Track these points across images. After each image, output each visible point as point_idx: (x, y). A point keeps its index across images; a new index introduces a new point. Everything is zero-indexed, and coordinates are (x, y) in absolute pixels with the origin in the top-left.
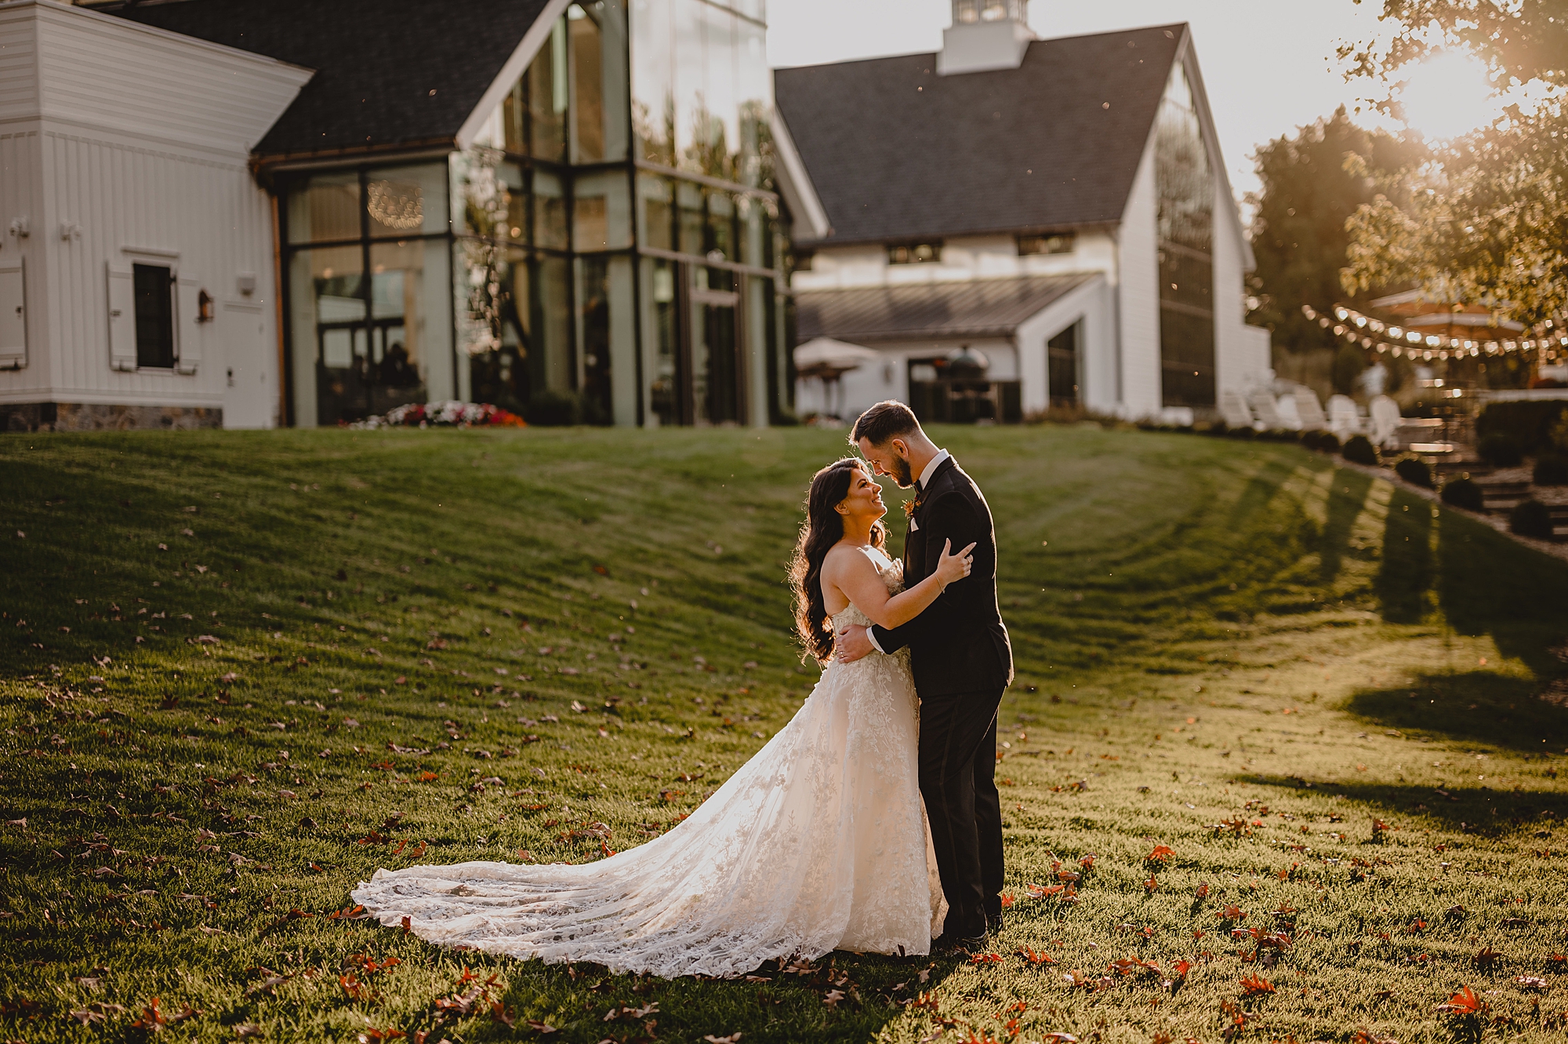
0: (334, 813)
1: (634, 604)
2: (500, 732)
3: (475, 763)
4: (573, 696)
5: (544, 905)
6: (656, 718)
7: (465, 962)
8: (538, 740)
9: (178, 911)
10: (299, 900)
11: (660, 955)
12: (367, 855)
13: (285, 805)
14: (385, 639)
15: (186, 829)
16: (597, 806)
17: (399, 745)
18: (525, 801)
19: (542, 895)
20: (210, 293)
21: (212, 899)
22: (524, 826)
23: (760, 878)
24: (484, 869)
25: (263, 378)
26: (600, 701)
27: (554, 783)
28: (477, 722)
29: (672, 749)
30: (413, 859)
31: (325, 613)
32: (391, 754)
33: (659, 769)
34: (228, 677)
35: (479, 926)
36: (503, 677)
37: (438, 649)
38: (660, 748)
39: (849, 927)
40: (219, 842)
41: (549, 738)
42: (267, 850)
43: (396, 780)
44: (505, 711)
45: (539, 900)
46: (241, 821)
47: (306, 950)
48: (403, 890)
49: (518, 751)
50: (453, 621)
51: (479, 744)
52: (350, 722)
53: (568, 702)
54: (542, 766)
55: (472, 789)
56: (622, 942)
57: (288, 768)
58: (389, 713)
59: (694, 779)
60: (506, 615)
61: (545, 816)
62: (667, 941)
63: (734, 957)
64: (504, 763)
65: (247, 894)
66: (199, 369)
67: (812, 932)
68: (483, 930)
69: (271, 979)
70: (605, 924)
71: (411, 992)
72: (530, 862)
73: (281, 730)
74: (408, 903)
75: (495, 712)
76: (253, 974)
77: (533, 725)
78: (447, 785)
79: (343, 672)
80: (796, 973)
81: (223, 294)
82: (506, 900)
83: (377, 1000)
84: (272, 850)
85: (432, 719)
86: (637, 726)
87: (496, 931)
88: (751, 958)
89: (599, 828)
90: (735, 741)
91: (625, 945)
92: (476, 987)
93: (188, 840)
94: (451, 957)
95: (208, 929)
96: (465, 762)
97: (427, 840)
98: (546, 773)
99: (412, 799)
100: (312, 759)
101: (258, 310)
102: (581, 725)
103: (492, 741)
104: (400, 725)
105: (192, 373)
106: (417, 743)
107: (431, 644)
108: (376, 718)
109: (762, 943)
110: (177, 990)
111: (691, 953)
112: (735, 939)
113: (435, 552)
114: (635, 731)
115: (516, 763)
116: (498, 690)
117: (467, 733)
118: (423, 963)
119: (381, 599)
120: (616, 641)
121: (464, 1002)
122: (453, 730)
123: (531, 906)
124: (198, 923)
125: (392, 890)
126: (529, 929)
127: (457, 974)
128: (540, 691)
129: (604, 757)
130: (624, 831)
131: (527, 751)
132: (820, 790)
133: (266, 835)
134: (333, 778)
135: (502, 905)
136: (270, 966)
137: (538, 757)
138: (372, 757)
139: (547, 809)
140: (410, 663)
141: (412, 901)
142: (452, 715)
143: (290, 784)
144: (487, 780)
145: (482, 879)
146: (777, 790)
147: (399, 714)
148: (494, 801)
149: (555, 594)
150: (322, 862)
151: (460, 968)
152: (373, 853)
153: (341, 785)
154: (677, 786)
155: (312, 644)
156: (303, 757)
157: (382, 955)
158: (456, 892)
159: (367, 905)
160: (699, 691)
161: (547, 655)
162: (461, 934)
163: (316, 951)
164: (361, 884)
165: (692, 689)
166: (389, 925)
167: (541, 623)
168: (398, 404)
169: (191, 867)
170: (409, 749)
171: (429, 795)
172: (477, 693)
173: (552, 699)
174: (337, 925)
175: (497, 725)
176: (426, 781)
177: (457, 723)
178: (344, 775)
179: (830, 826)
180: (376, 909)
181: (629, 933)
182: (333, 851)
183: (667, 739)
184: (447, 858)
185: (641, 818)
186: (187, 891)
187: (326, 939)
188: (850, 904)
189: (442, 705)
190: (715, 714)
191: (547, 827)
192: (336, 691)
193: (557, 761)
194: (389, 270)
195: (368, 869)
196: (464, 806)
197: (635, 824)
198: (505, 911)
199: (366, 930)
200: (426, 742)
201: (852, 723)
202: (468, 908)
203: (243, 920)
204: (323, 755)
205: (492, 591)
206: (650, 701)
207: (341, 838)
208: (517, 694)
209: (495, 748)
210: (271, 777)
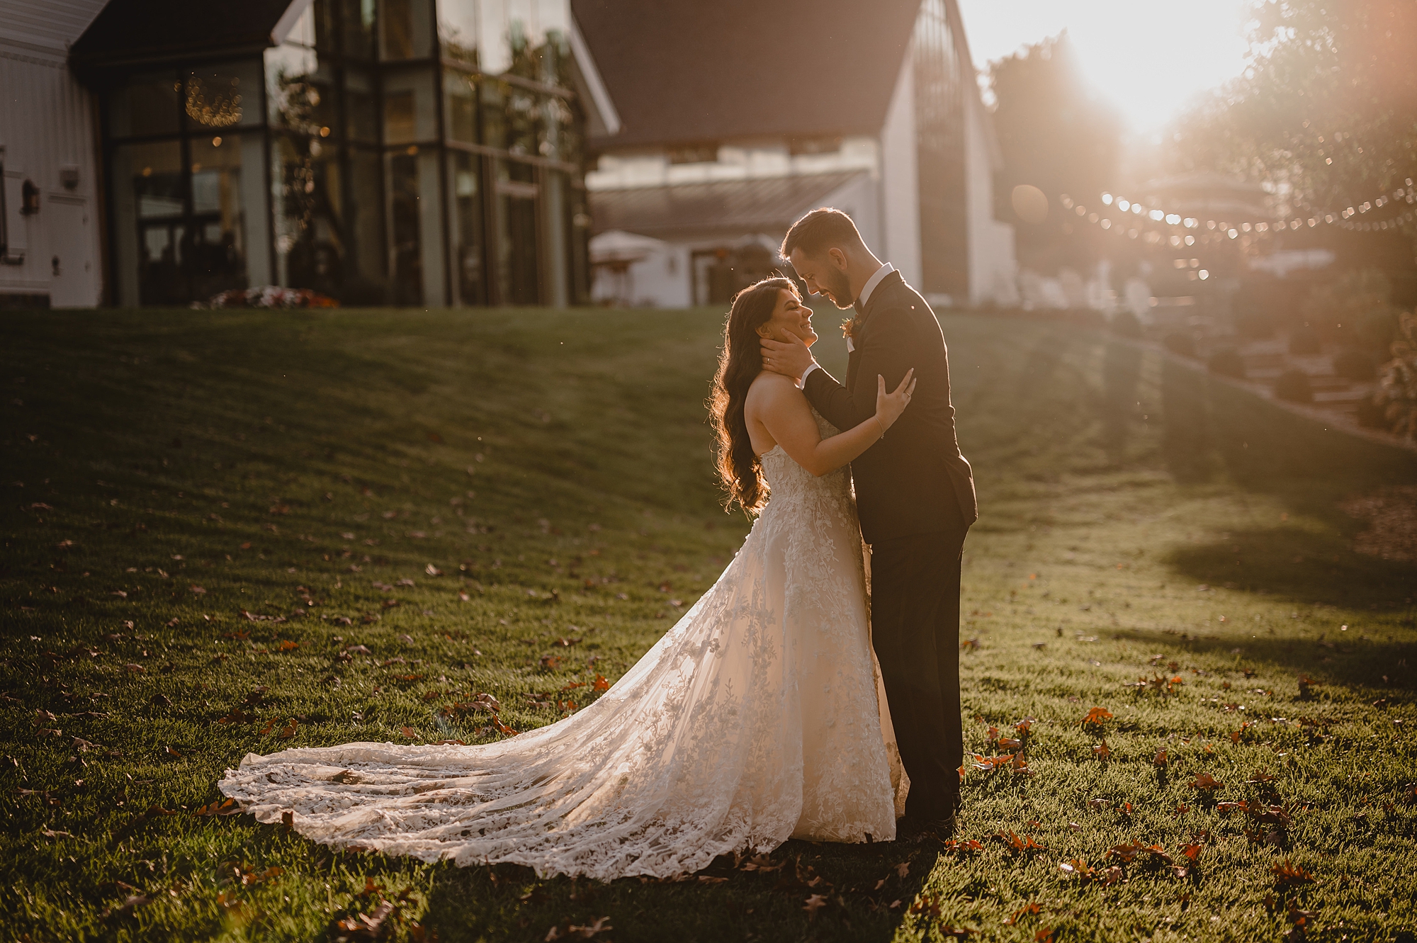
0: (189, 689)
1: (471, 470)
2: (357, 598)
3: (336, 630)
4: (425, 559)
5: (444, 792)
6: (514, 580)
7: (363, 867)
8: (398, 605)
9: (14, 810)
10: (157, 793)
11: (592, 852)
12: (231, 737)
13: (133, 681)
14: (225, 505)
15: (21, 710)
16: (475, 673)
17: (251, 612)
18: (397, 671)
19: (439, 781)
20: (36, 183)
21: (53, 794)
22: (402, 700)
23: (696, 756)
24: (368, 751)
25: (87, 267)
26: (454, 564)
27: (424, 650)
28: (331, 586)
29: (539, 612)
30: (285, 740)
31: (162, 479)
32: (244, 622)
33: (532, 633)
34: (63, 544)
35: (373, 821)
36: (349, 541)
37: (280, 514)
38: (525, 611)
39: (803, 810)
40: (60, 724)
41: (409, 603)
42: (115, 732)
43: (252, 652)
44: (357, 575)
45: (436, 787)
46: (84, 699)
47: (170, 856)
48: (279, 779)
49: (379, 617)
50: (293, 487)
51: (337, 610)
52: (197, 590)
53: (423, 566)
54: (408, 632)
55: (338, 659)
56: (544, 837)
57: (134, 639)
58: (236, 579)
59: (572, 643)
60: (345, 482)
61: (422, 688)
62: (595, 835)
63: (680, 853)
64: (367, 630)
65: (96, 787)
66: (26, 258)
67: (759, 819)
68: (377, 825)
69: (133, 898)
70: (520, 816)
71: (305, 910)
72: (416, 741)
73: (122, 598)
74: (288, 793)
75: (347, 577)
76: (110, 891)
77: (389, 590)
78: (309, 656)
79: (184, 538)
80: (755, 871)
81: (48, 184)
82: (398, 787)
83: (264, 923)
84: (122, 733)
85: (282, 585)
86: (495, 588)
87: (394, 827)
88: (700, 853)
89: (486, 699)
90: (601, 603)
91: (547, 840)
92: (385, 903)
93: (24, 724)
94: (346, 862)
95: (51, 833)
96: (324, 630)
97: (296, 717)
98: (415, 640)
99: (273, 671)
100: (160, 630)
101: (81, 201)
102: (439, 589)
103: (349, 607)
104: (249, 592)
105: (19, 262)
106: (270, 611)
107: (273, 509)
108: (224, 584)
109: (708, 834)
110: (15, 915)
111: (628, 849)
112: (675, 831)
113: (268, 421)
114: (496, 594)
115: (378, 630)
116: (347, 555)
117: (323, 599)
118: (313, 870)
119: (218, 465)
120: (457, 506)
121: (373, 923)
122: (307, 596)
123: (430, 794)
124: (39, 825)
125: (265, 779)
126: (432, 822)
127: (358, 884)
128: (391, 555)
129: (471, 622)
130: (513, 703)
131: (388, 618)
132: (757, 655)
133: (112, 715)
134: (185, 649)
135: (393, 793)
136: (129, 879)
137: (402, 623)
138: (223, 626)
139: (424, 679)
140: (253, 529)
141: (290, 792)
142: (303, 580)
143: (139, 658)
144: (351, 649)
145: (367, 761)
146: (708, 656)
147: (248, 580)
148: (364, 671)
149: (392, 460)
150: (180, 746)
151: (358, 874)
152: (237, 734)
153: (195, 657)
154: (555, 651)
155: (150, 511)
156: (149, 627)
157: (262, 861)
158: (339, 779)
159: (238, 797)
160: (551, 554)
161: (392, 519)
162: (353, 831)
163: (183, 857)
164: (229, 771)
165: (543, 552)
166: (266, 822)
167: (381, 489)
168: (218, 291)
169: (29, 756)
170: (263, 617)
171: (291, 666)
172: (327, 557)
173: (405, 563)
174: (204, 824)
175: (352, 590)
176: (286, 652)
177: (310, 588)
178: (195, 646)
179: (770, 696)
180: (249, 803)
181: (549, 826)
182: (192, 733)
183: (532, 602)
184: (322, 738)
185: (527, 688)
186: (26, 785)
187: (194, 842)
188: (800, 785)
189: (292, 570)
190: (572, 576)
191: (428, 699)
192: (178, 557)
193: (422, 627)
194: (206, 170)
195: (233, 753)
196: (332, 678)
197: (522, 694)
198: (400, 801)
199: (239, 829)
200: (280, 609)
201: (790, 576)
202: (355, 798)
203: (93, 818)
204: (171, 624)
205: (330, 458)
206: (504, 564)
207: (199, 717)
208: (367, 559)
209: (353, 613)
210: (115, 649)
